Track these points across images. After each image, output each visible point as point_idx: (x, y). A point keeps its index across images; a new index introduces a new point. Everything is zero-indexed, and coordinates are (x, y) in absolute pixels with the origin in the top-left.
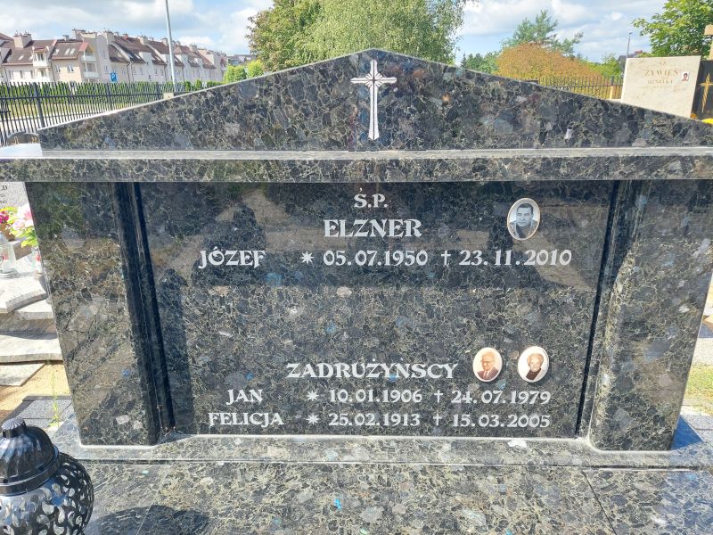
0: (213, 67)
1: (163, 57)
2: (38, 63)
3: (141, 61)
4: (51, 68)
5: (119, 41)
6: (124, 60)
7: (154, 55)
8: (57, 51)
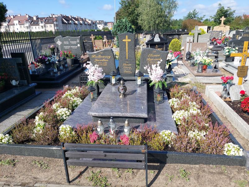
0: (91, 25)
1: (77, 22)
2: (41, 24)
3: (71, 24)
4: (45, 26)
5: (64, 17)
6: (65, 23)
7: (74, 21)
8: (47, 21)
